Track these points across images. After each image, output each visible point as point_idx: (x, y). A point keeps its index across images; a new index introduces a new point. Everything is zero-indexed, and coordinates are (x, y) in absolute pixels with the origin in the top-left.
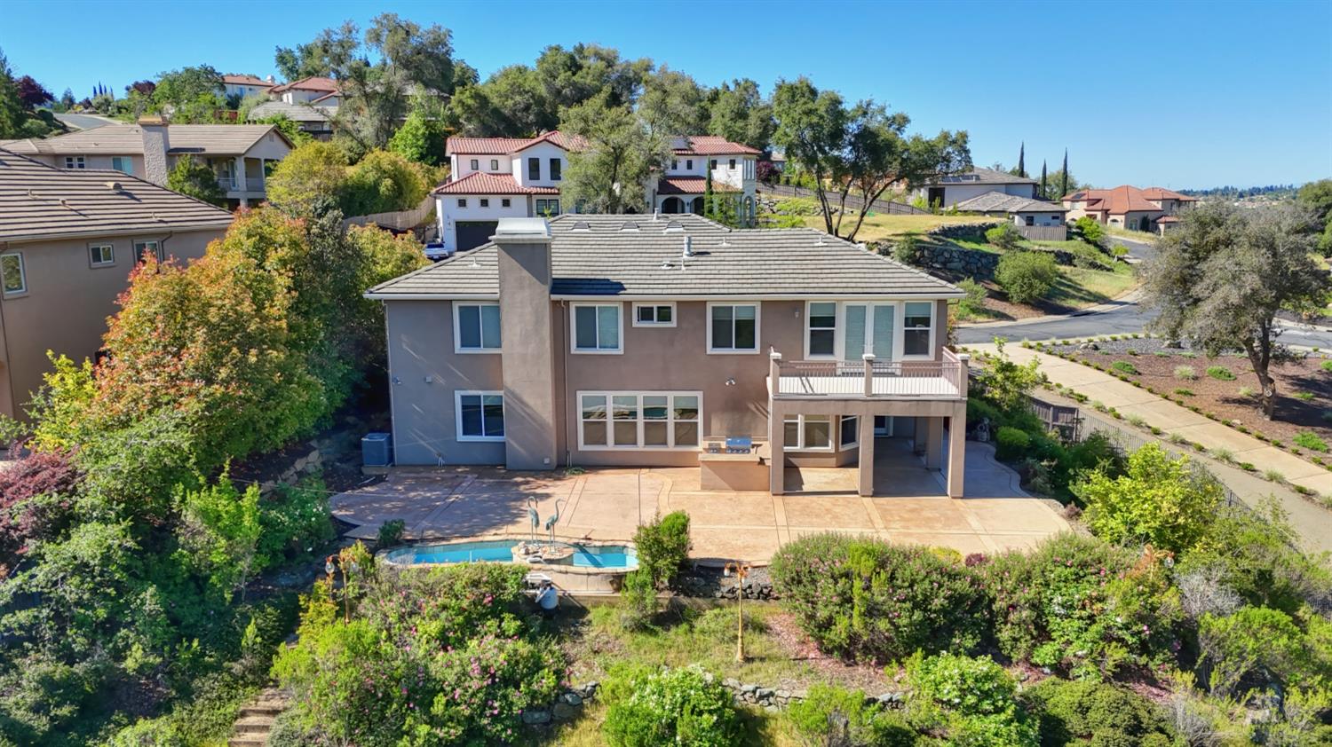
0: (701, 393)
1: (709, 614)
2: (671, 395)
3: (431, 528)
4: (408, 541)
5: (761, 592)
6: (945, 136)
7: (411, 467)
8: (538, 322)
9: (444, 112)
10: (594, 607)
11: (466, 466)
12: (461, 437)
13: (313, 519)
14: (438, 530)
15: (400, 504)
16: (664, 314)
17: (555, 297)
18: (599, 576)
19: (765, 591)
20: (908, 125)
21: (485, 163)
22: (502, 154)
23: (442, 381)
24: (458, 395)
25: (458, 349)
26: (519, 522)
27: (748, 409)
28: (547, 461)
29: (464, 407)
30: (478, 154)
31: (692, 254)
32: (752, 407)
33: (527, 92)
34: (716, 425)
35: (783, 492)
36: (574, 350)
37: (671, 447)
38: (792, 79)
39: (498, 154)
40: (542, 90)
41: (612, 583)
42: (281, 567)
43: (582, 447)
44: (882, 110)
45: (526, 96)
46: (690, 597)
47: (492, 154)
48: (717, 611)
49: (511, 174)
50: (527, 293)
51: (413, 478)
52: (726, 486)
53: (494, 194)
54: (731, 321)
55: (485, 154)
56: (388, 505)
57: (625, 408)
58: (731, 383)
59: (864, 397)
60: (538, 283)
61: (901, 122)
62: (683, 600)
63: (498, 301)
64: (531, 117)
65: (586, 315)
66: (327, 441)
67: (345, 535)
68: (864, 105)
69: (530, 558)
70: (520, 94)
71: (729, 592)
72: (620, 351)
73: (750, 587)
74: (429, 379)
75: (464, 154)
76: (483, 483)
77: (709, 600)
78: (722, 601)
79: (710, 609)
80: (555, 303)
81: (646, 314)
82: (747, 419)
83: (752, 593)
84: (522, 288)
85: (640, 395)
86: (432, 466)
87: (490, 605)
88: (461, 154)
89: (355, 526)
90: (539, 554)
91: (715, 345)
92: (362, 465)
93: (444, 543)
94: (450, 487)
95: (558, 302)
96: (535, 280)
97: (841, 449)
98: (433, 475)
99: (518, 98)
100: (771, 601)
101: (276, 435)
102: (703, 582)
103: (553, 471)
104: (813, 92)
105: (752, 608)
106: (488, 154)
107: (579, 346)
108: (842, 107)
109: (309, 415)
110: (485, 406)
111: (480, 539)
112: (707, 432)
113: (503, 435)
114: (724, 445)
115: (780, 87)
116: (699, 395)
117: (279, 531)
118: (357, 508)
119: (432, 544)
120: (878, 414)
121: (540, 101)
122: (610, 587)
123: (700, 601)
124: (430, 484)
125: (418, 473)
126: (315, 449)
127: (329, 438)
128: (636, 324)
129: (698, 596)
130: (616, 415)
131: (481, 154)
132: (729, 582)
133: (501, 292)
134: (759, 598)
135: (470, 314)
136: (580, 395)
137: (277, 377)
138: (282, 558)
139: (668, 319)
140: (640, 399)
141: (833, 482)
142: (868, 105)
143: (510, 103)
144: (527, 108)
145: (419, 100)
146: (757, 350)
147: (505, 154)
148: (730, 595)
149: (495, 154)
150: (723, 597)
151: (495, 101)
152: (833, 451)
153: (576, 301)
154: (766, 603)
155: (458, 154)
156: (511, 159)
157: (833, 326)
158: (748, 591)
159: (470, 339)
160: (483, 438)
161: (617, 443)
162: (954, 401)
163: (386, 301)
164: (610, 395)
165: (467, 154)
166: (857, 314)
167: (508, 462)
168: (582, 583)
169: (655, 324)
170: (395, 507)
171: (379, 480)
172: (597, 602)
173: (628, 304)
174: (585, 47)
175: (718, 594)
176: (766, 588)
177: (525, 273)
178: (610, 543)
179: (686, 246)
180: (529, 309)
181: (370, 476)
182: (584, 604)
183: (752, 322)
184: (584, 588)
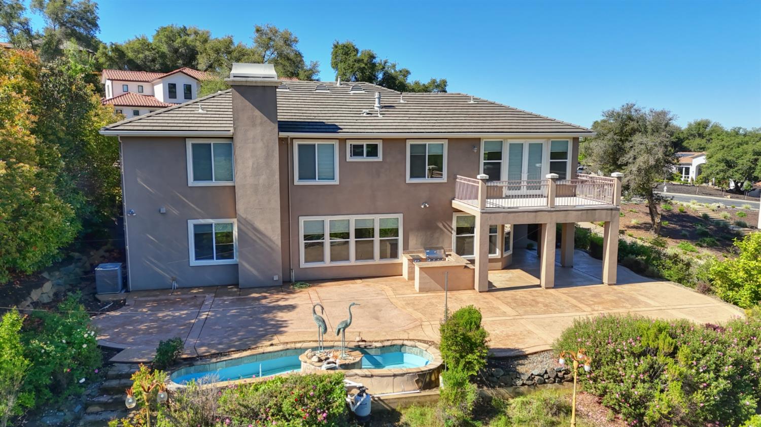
0: (401, 215)
1: (515, 402)
2: (377, 218)
3: (202, 345)
4: (185, 359)
5: (557, 376)
6: (434, 82)
7: (148, 291)
8: (268, 156)
9: (92, 60)
10: (406, 408)
11: (199, 287)
12: (193, 262)
13: (85, 346)
14: (209, 345)
15: (155, 324)
16: (373, 150)
17: (283, 135)
18: (405, 377)
19: (560, 374)
20: (409, 76)
21: (133, 87)
22: (146, 82)
23: (176, 212)
24: (191, 224)
25: (191, 182)
26: (285, 332)
27: (438, 227)
28: (276, 278)
29: (196, 235)
30: (128, 81)
31: (382, 107)
32: (441, 225)
33: (154, 50)
34: (412, 242)
35: (487, 289)
36: (297, 182)
37: (377, 260)
38: (342, 42)
39: (143, 81)
40: (164, 48)
41: (417, 382)
42: (46, 404)
43: (303, 265)
44: (394, 66)
45: (153, 52)
46: (494, 387)
47: (138, 81)
48: (520, 399)
49: (153, 96)
50: (259, 129)
51: (154, 301)
52: (439, 287)
53: (143, 106)
54: (425, 156)
55: (133, 81)
56: (143, 327)
57: (340, 230)
58: (425, 206)
59: (549, 209)
60: (269, 121)
61: (406, 73)
62: (488, 391)
63: (232, 138)
64: (157, 66)
65: (307, 152)
66: (57, 273)
67: (113, 359)
68: (383, 62)
69: (325, 365)
70: (149, 50)
71: (529, 379)
72: (336, 182)
73: (546, 372)
74: (163, 210)
75: (117, 80)
76: (225, 301)
77: (511, 389)
78: (522, 389)
79: (513, 398)
80: (281, 140)
81: (357, 151)
82: (436, 235)
83: (549, 378)
84: (254, 125)
85: (353, 219)
86: (167, 289)
87: (325, 422)
88: (115, 80)
89: (119, 350)
90: (331, 360)
91: (412, 176)
92: (96, 293)
93: (225, 358)
94: (195, 306)
95: (286, 139)
96: (266, 118)
97: (505, 255)
98: (171, 297)
99: (147, 53)
100: (565, 383)
101: (24, 259)
102: (502, 373)
103: (281, 286)
104: (357, 51)
105: (549, 393)
106: (136, 81)
107: (300, 178)
108: (374, 61)
109: (55, 240)
110: (216, 233)
111: (260, 350)
112: (406, 248)
113: (233, 258)
114: (423, 256)
115: (336, 47)
116: (400, 216)
117: (43, 363)
118: (110, 332)
119: (214, 360)
120: (559, 222)
121: (163, 56)
122: (416, 386)
123: (502, 391)
124: (173, 304)
125: (157, 296)
126: (48, 280)
127: (58, 270)
128: (349, 159)
129: (500, 386)
130: (332, 235)
131: (130, 81)
132: (527, 369)
133: (235, 129)
134: (554, 382)
135: (203, 152)
136: (302, 220)
137: (33, 192)
138: (48, 393)
139: (376, 155)
140: (353, 221)
141: (510, 280)
142: (385, 63)
143: (141, 56)
144: (153, 60)
145: (72, 52)
146: (444, 179)
147: (148, 82)
148: (530, 382)
149: (141, 81)
150: (523, 385)
151: (130, 55)
152: (500, 257)
153: (299, 139)
154: (561, 386)
155: (112, 80)
156: (153, 85)
157: (501, 159)
158: (546, 376)
159: (203, 172)
160: (215, 262)
161: (332, 260)
162: (612, 209)
163: (122, 138)
164: (327, 219)
165: (120, 80)
166: (517, 149)
167: (241, 281)
168: (388, 385)
169: (365, 159)
170: (150, 328)
171: (117, 305)
172: (407, 403)
173: (343, 141)
174: (188, 28)
175: (519, 382)
176: (560, 371)
177: (257, 113)
178: (388, 343)
179: (377, 100)
180: (260, 145)
181: (108, 303)
182: (393, 406)
183: (441, 156)
184: (390, 390)
